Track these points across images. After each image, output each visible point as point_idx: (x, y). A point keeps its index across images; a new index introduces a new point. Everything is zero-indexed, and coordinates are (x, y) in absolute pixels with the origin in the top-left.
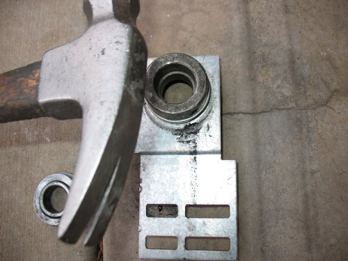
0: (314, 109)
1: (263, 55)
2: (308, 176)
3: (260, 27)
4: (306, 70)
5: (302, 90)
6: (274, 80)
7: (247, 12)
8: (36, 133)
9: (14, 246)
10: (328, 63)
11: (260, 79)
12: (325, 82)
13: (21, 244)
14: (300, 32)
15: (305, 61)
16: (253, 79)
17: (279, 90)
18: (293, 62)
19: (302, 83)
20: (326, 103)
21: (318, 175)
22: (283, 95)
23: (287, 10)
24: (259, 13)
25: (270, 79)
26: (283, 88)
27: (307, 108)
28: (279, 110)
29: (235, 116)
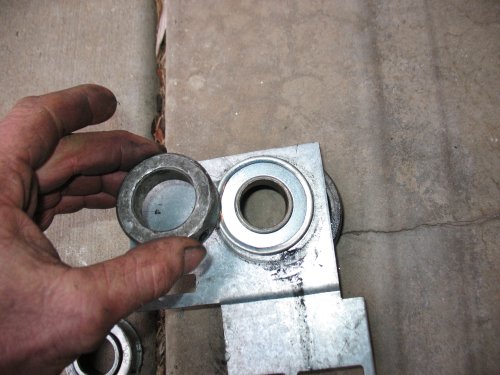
0: (481, 224)
1: (404, 142)
2: (474, 327)
3: (399, 100)
4: (468, 166)
5: (463, 196)
6: (421, 180)
7: (378, 77)
11: (400, 179)
12: (497, 183)
14: (458, 107)
15: (466, 151)
16: (388, 180)
17: (428, 196)
18: (449, 153)
19: (463, 185)
21: (489, 326)
22: (435, 204)
23: (438, 74)
24: (396, 78)
25: (414, 179)
26: (433, 192)
27: (470, 223)
28: (428, 226)
29: (362, 236)
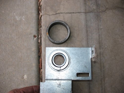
0: (102, 12)
2: (100, 30)
4: (100, 2)
5: (99, 8)
6: (92, 4)
8: (20, 18)
9: (13, 51)
10: (105, 1)
11: (87, 4)
12: (105, 6)
13: (15, 51)
16: (85, 4)
19: (99, 5)
20: (105, 11)
21: (102, 29)
22: (94, 9)
25: (90, 4)
26: (93, 6)
27: (100, 12)
28: (92, 12)
29: (80, 13)
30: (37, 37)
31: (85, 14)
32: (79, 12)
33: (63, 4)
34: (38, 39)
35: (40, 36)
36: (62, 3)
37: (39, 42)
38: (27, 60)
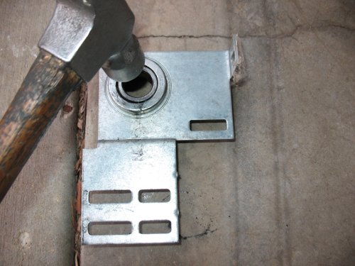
0: (282, 38)
2: (276, 91)
4: (275, 8)
5: (272, 23)
6: (248, 13)
10: (293, 4)
11: (236, 11)
12: (291, 19)
16: (230, 10)
17: (252, 21)
19: (272, 17)
20: (291, 35)
21: (284, 91)
22: (255, 25)
25: (244, 12)
26: (255, 19)
27: (275, 37)
28: (251, 36)
29: (213, 38)
30: (72, 111)
31: (227, 40)
32: (211, 34)
33: (159, 10)
34: (78, 117)
35: (82, 110)
36: (156, 7)
37: (78, 128)
38: (35, 185)
